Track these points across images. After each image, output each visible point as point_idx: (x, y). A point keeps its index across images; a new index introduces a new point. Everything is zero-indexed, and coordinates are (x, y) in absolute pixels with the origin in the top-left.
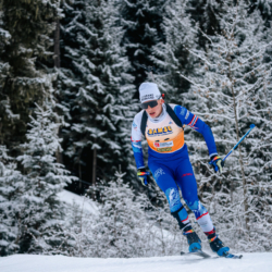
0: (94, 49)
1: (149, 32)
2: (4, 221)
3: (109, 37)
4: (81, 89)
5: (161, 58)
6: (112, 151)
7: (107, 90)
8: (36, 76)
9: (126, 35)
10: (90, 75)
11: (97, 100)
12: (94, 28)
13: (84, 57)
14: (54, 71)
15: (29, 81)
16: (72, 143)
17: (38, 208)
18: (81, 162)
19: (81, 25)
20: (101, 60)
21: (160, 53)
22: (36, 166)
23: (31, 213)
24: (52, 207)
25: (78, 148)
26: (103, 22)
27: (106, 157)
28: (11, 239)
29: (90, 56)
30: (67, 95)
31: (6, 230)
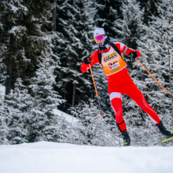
0: (77, 21)
1: (112, 12)
2: (19, 125)
3: (87, 14)
4: (68, 45)
5: (120, 29)
6: (85, 85)
7: (84, 47)
8: (42, 35)
9: (98, 13)
10: (74, 37)
11: (78, 53)
12: (78, 8)
13: (71, 26)
14: (52, 34)
15: (38, 38)
16: (60, 79)
17: (41, 118)
18: (65, 92)
19: (70, 5)
20: (81, 28)
21: (119, 25)
22: (41, 92)
23: (36, 121)
24: (49, 118)
25: (64, 82)
26: (84, 4)
27: (81, 89)
28: (23, 136)
29: (75, 25)
30: (59, 49)
31: (20, 130)
